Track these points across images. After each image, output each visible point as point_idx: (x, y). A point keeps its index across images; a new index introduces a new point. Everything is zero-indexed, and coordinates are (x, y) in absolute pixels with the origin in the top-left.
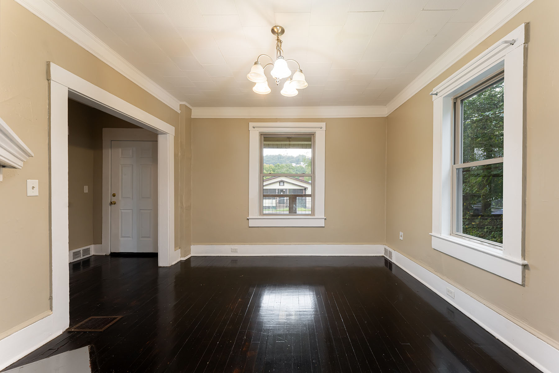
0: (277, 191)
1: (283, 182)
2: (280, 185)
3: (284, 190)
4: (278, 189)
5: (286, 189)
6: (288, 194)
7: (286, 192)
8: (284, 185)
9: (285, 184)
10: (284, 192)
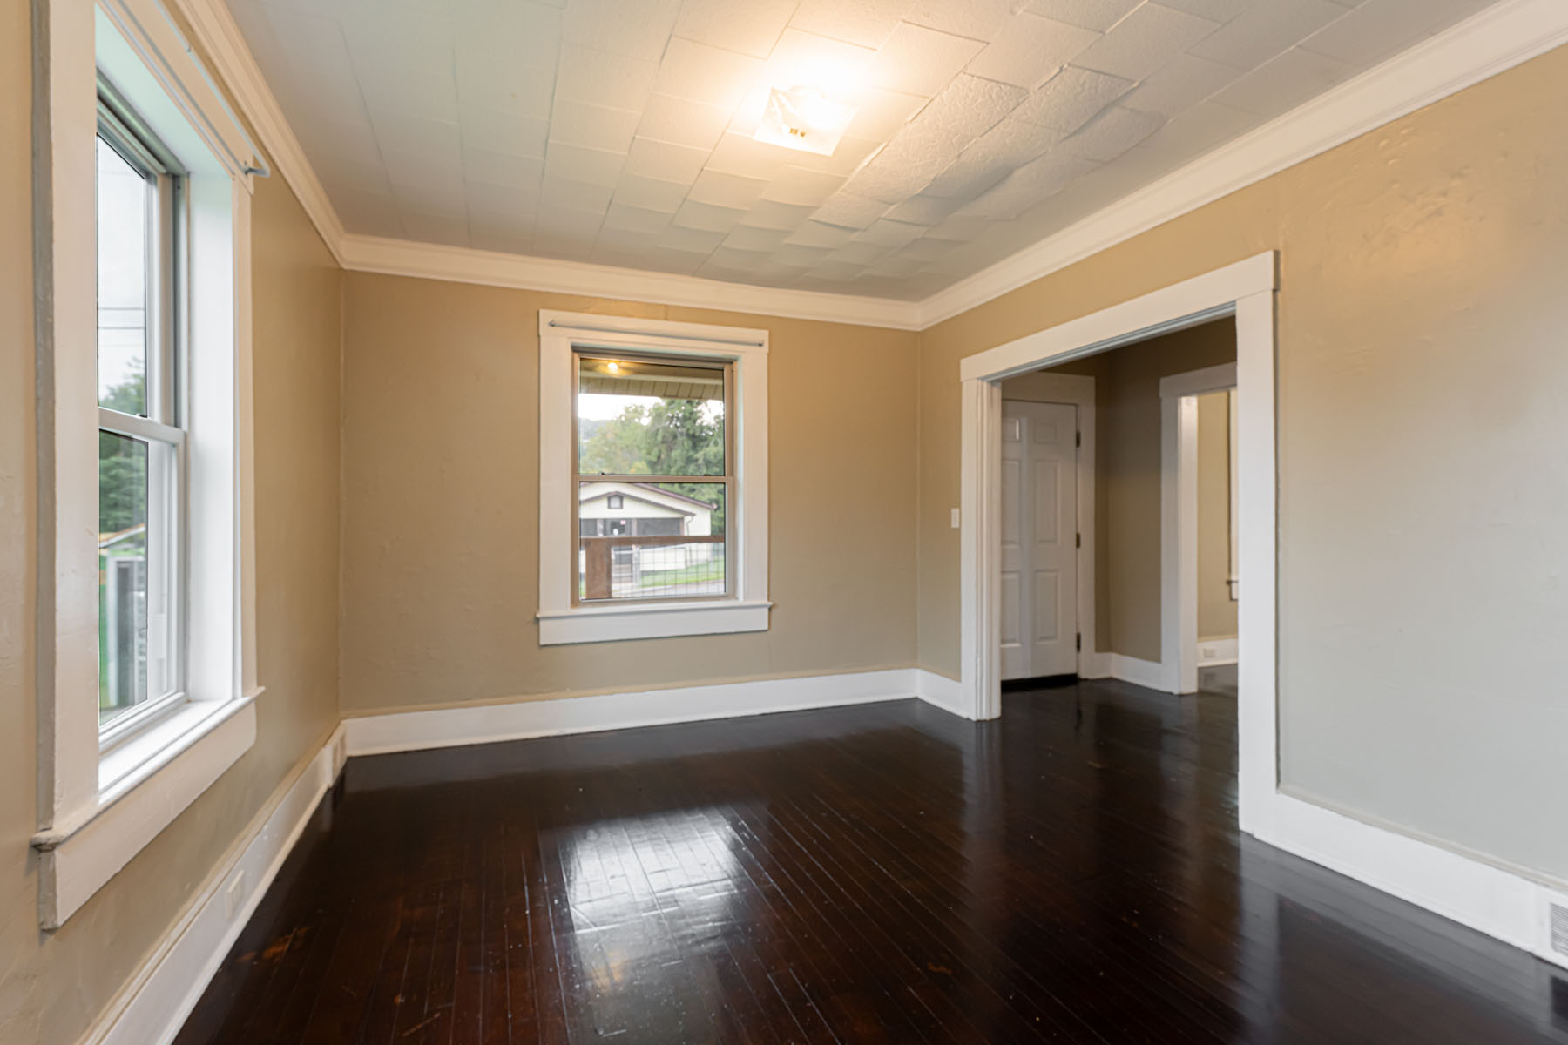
0: (600, 526)
1: (621, 497)
2: (609, 507)
3: (623, 523)
4: (605, 521)
5: (629, 520)
6: (634, 534)
7: (627, 529)
8: (621, 507)
9: (626, 502)
10: (622, 529)
